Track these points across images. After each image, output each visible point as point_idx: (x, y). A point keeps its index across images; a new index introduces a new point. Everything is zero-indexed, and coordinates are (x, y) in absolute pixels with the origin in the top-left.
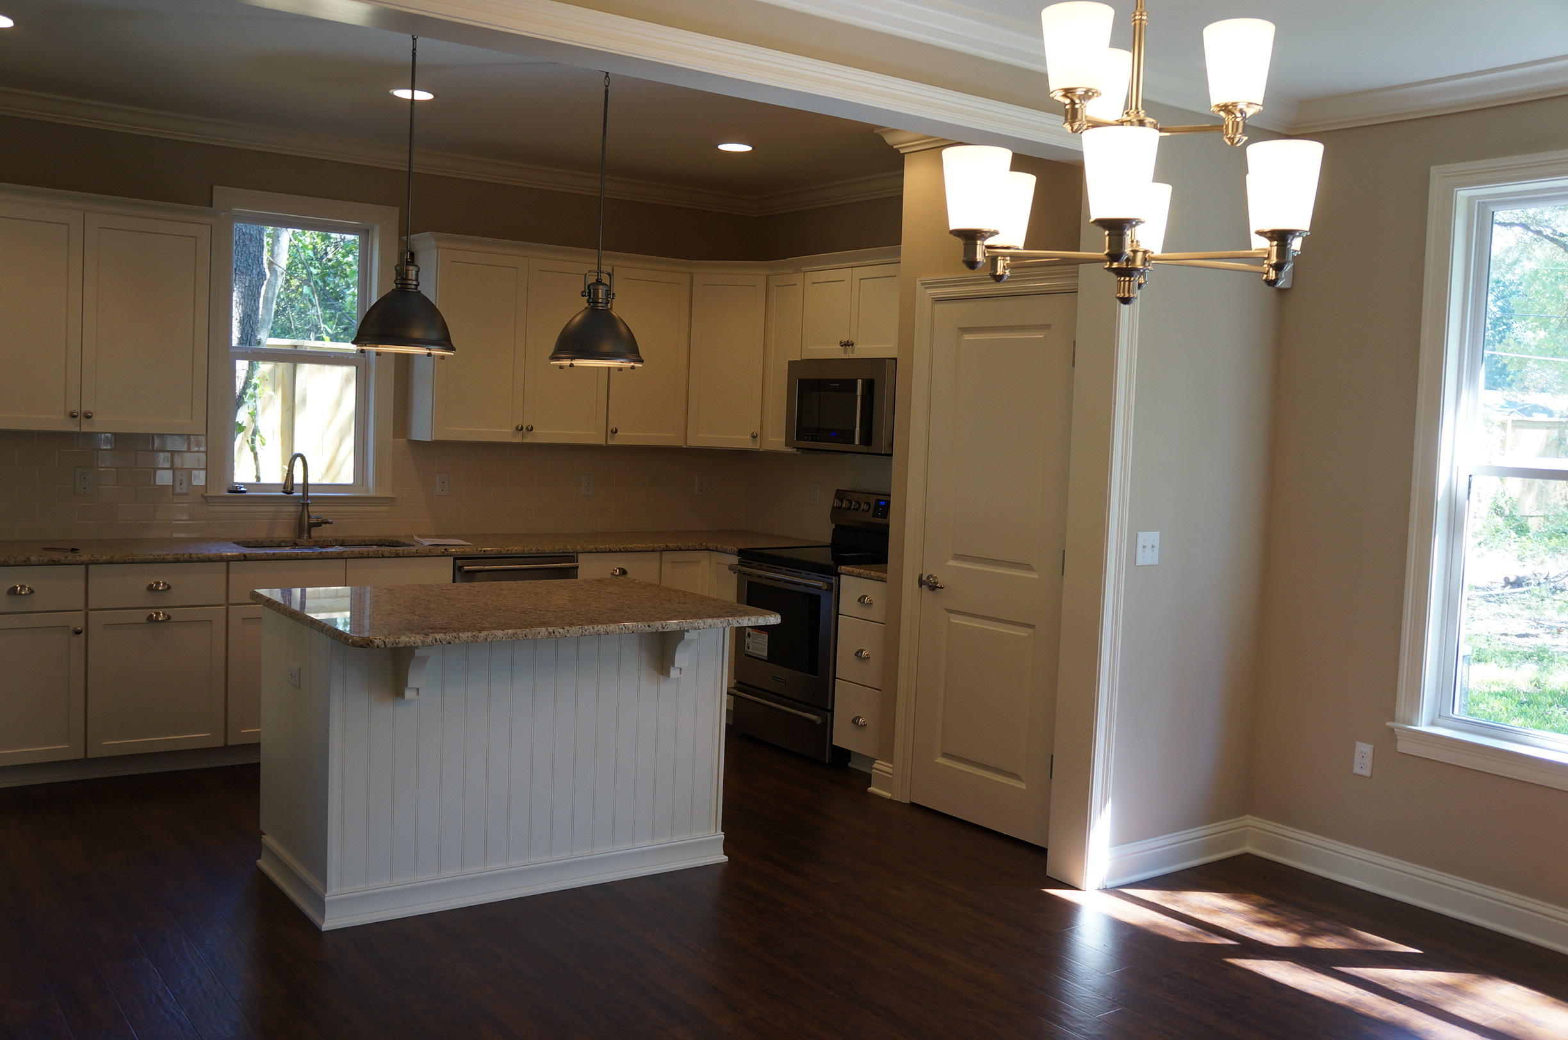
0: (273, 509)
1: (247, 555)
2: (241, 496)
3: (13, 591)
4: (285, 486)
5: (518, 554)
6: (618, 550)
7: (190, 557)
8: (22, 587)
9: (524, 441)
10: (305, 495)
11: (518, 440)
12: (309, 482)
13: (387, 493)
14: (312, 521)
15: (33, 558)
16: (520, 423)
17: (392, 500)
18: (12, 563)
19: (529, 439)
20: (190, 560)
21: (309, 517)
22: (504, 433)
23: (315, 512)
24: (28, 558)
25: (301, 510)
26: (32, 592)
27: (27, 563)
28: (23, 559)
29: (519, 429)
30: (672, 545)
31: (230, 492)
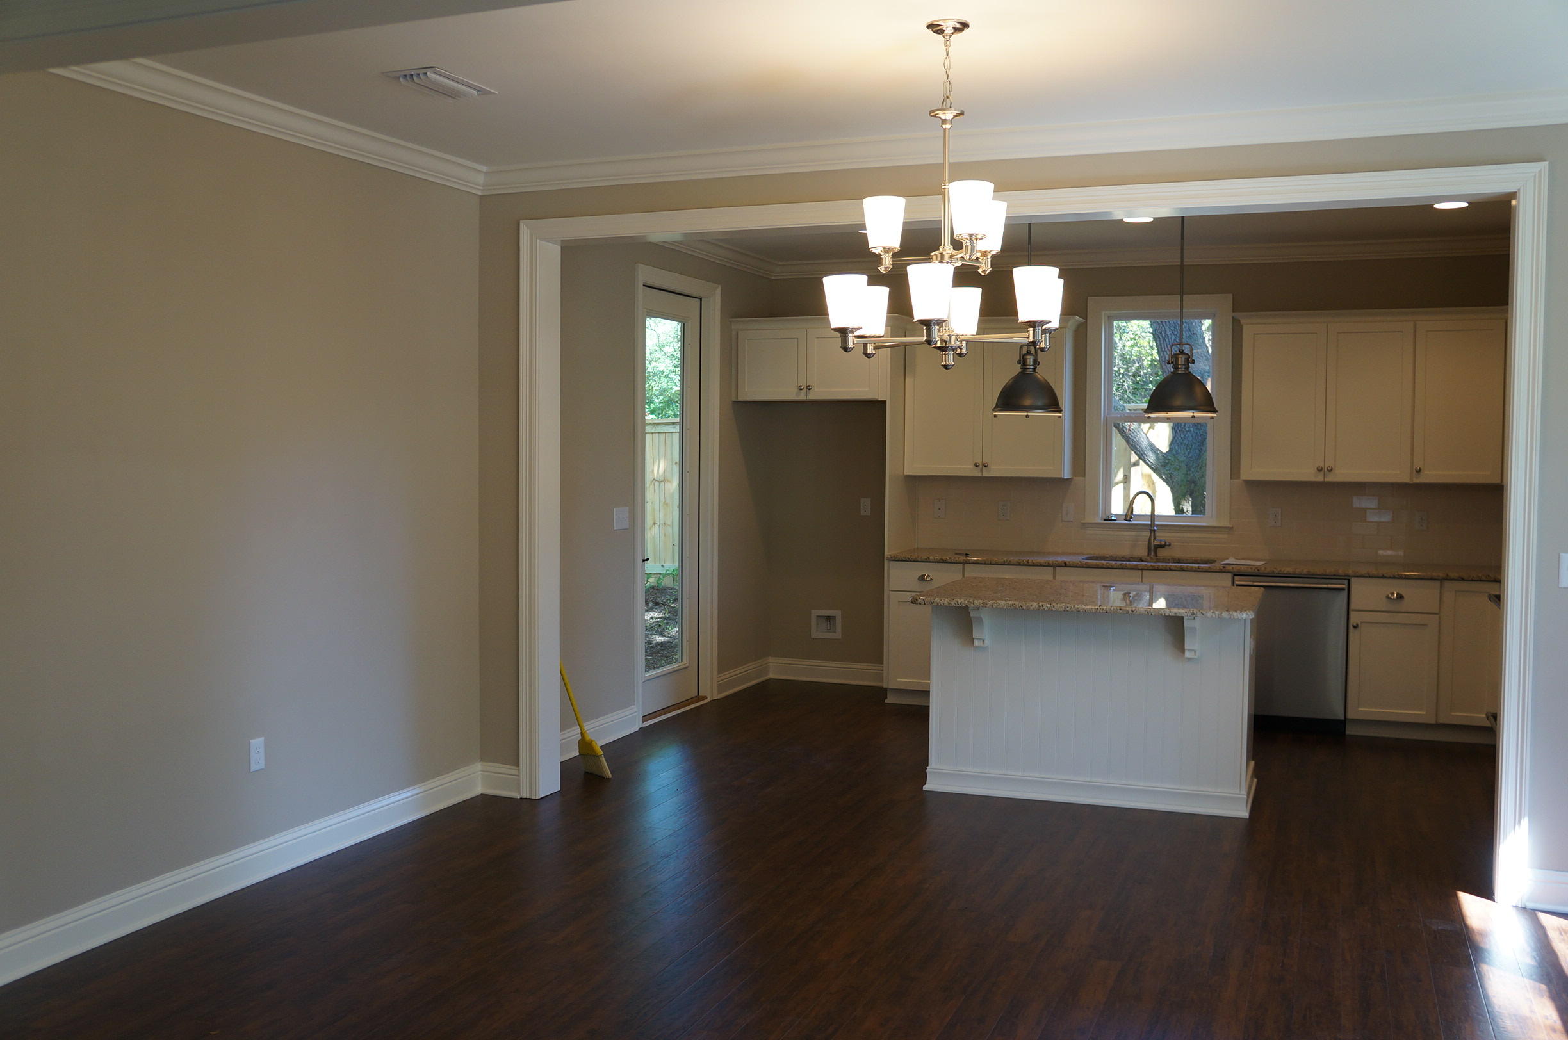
0: (1134, 533)
1: (1068, 563)
2: (1111, 524)
3: (922, 578)
4: (1126, 516)
5: (1290, 574)
6: (1392, 576)
7: (1028, 562)
8: (928, 576)
9: (1326, 480)
10: (1153, 524)
11: (1320, 478)
12: (1156, 514)
13: (1225, 523)
14: (1157, 543)
15: (931, 558)
16: (1322, 465)
17: (1231, 528)
18: (919, 560)
19: (1330, 478)
20: (1027, 564)
21: (1155, 539)
22: (1306, 473)
23: (1162, 536)
24: (929, 558)
25: (1149, 535)
26: (931, 579)
27: (927, 561)
28: (926, 557)
29: (1319, 470)
30: (1453, 575)
31: (1105, 520)
